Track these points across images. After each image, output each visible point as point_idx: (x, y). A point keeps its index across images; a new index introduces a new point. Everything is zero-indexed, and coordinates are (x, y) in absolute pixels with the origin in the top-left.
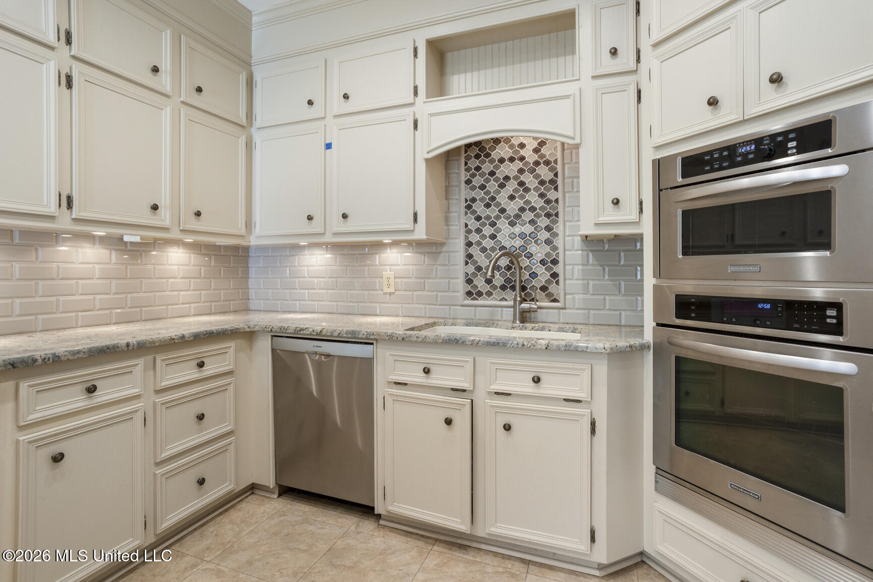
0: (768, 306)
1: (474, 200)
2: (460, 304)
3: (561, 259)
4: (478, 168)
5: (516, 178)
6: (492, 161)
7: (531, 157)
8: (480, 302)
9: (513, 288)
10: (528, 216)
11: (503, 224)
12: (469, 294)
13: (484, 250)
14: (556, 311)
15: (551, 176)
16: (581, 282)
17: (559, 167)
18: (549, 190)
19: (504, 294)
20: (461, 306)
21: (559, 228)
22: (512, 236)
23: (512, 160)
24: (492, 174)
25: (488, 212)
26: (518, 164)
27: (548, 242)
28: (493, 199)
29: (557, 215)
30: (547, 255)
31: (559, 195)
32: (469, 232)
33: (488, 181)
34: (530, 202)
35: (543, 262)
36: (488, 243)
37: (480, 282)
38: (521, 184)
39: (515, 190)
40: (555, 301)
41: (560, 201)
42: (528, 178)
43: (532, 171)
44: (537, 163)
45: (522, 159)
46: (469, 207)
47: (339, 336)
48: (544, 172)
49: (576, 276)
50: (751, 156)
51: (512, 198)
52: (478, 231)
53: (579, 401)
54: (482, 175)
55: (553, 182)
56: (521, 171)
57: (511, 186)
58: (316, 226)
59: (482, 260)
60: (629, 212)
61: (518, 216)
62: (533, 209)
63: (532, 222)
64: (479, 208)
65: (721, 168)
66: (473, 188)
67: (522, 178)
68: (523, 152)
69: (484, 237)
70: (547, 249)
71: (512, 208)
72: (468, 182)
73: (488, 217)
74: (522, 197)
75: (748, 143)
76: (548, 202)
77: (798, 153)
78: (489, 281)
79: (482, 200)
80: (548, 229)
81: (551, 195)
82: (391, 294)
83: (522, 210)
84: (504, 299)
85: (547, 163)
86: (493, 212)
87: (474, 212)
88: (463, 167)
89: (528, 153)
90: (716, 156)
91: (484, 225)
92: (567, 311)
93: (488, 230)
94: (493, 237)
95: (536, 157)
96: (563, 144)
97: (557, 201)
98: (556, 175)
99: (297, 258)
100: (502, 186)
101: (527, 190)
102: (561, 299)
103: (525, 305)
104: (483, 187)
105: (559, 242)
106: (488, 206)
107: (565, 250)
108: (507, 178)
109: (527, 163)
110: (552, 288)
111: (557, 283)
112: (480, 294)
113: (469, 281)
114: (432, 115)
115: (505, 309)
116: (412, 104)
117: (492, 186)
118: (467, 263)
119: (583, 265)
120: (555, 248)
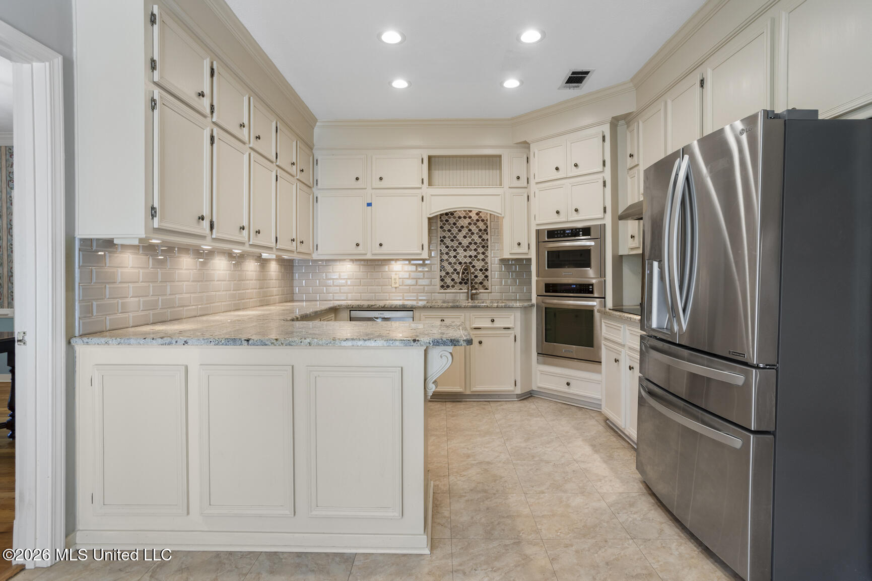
0: (575, 286)
1: (444, 237)
2: (438, 292)
3: (489, 269)
4: (447, 221)
5: (467, 227)
6: (455, 218)
7: (475, 217)
8: (448, 291)
9: (466, 283)
10: (473, 247)
11: (460, 250)
12: (442, 287)
13: (450, 263)
14: (487, 294)
15: (485, 227)
16: (499, 280)
17: (488, 223)
18: (483, 234)
19: (461, 286)
20: (439, 293)
21: (489, 253)
22: (465, 257)
23: (465, 217)
24: (455, 224)
25: (452, 244)
26: (467, 221)
27: (483, 260)
28: (455, 237)
29: (487, 247)
30: (483, 266)
31: (489, 237)
32: (442, 254)
33: (452, 227)
34: (474, 240)
35: (481, 270)
36: (453, 260)
37: (448, 281)
38: (470, 230)
39: (467, 233)
40: (487, 289)
41: (489, 240)
42: (473, 228)
43: (475, 224)
44: (478, 220)
45: (470, 217)
46: (442, 241)
47: (395, 308)
48: (481, 224)
49: (496, 277)
50: (570, 234)
51: (465, 237)
52: (447, 254)
53: (509, 328)
54: (449, 224)
55: (485, 230)
56: (470, 224)
57: (465, 231)
58: (360, 250)
59: (450, 270)
60: (524, 249)
61: (468, 247)
62: (476, 243)
63: (475, 250)
64: (448, 241)
65: (560, 237)
66: (444, 231)
67: (470, 227)
68: (470, 214)
69: (450, 257)
70: (483, 263)
71: (465, 242)
72: (441, 227)
73: (452, 247)
74: (470, 237)
75: (568, 230)
76: (483, 240)
77: (583, 236)
78: (453, 280)
79: (449, 237)
80: (483, 253)
81: (485, 237)
82: (396, 288)
83: (470, 243)
84: (461, 289)
85: (483, 221)
86: (455, 244)
87: (445, 244)
88: (439, 220)
89: (473, 215)
90: (559, 232)
91: (450, 250)
92: (492, 294)
93: (452, 254)
94: (455, 257)
95: (477, 217)
97: (487, 240)
98: (487, 227)
99: (331, 267)
100: (460, 231)
101: (473, 234)
102: (490, 288)
103: (474, 291)
104: (449, 231)
105: (489, 260)
106: (452, 240)
107: (491, 264)
108: (462, 227)
109: (473, 220)
110: (485, 283)
111: (488, 280)
112: (448, 286)
113: (442, 280)
114: (432, 195)
115: (461, 294)
116: (420, 188)
117: (455, 231)
118: (441, 271)
119: (499, 271)
120: (486, 263)
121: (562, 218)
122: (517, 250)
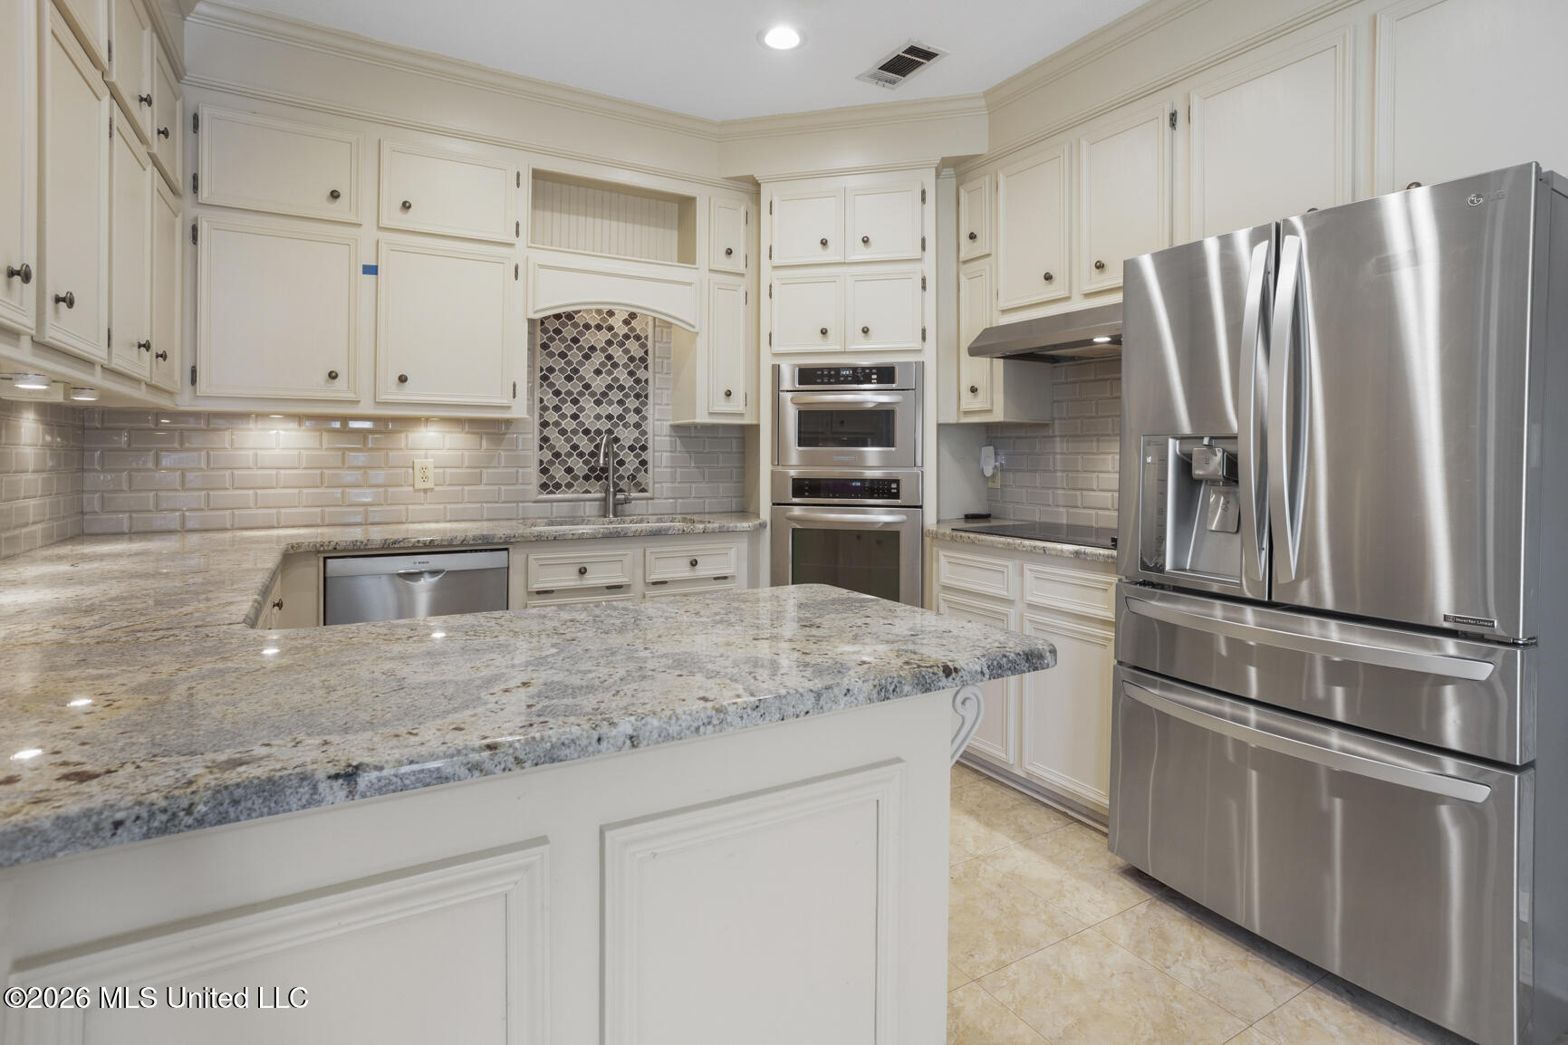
0: (859, 484)
1: (551, 370)
2: (533, 499)
3: (650, 445)
4: (557, 331)
5: (603, 350)
6: (575, 325)
7: (621, 330)
8: (558, 496)
9: (598, 478)
10: (615, 395)
11: (587, 403)
12: (544, 486)
13: (563, 432)
14: (644, 502)
15: (642, 353)
16: (669, 470)
17: (650, 344)
18: (638, 367)
19: (587, 486)
20: (534, 502)
21: (651, 411)
22: (598, 417)
23: (599, 327)
24: (575, 340)
25: (569, 386)
26: (607, 335)
27: (637, 426)
28: (576, 371)
29: (646, 396)
30: (636, 440)
31: (650, 375)
32: (544, 409)
33: (569, 348)
34: (618, 380)
35: (632, 448)
36: (568, 424)
37: (559, 473)
38: (609, 357)
39: (602, 364)
40: (643, 490)
41: (650, 382)
42: (617, 352)
43: (621, 344)
44: (627, 337)
45: (610, 328)
46: (545, 378)
48: (632, 345)
49: (664, 464)
50: (850, 379)
51: (598, 372)
52: (557, 408)
53: (725, 578)
54: (563, 340)
55: (643, 360)
56: (609, 343)
57: (598, 358)
59: (562, 445)
60: (737, 404)
61: (604, 394)
62: (621, 388)
63: (621, 402)
64: (558, 380)
65: (829, 383)
66: (551, 355)
67: (610, 351)
68: (611, 321)
69: (563, 416)
70: (636, 433)
71: (599, 384)
72: (545, 346)
73: (569, 393)
74: (609, 373)
75: (848, 368)
76: (638, 381)
77: (878, 383)
78: (569, 470)
79: (562, 370)
80: (637, 411)
81: (640, 374)
83: (610, 387)
84: (587, 492)
85: (638, 338)
86: (575, 387)
87: (551, 385)
88: (539, 328)
89: (617, 322)
90: (826, 373)
91: (563, 401)
92: (656, 501)
93: (568, 409)
94: (575, 417)
95: (625, 330)
96: (654, 318)
97: (646, 381)
98: (646, 353)
100: (587, 357)
101: (615, 365)
102: (650, 488)
103: (620, 496)
104: (563, 355)
105: (649, 426)
106: (569, 378)
107: (654, 435)
108: (593, 348)
109: (616, 335)
110: (640, 477)
111: (646, 471)
112: (557, 486)
113: (544, 471)
114: (542, 266)
115: (588, 503)
116: (511, 245)
117: (575, 355)
118: (541, 448)
119: (671, 452)
120: (644, 433)
121: (832, 344)
122: (722, 406)
